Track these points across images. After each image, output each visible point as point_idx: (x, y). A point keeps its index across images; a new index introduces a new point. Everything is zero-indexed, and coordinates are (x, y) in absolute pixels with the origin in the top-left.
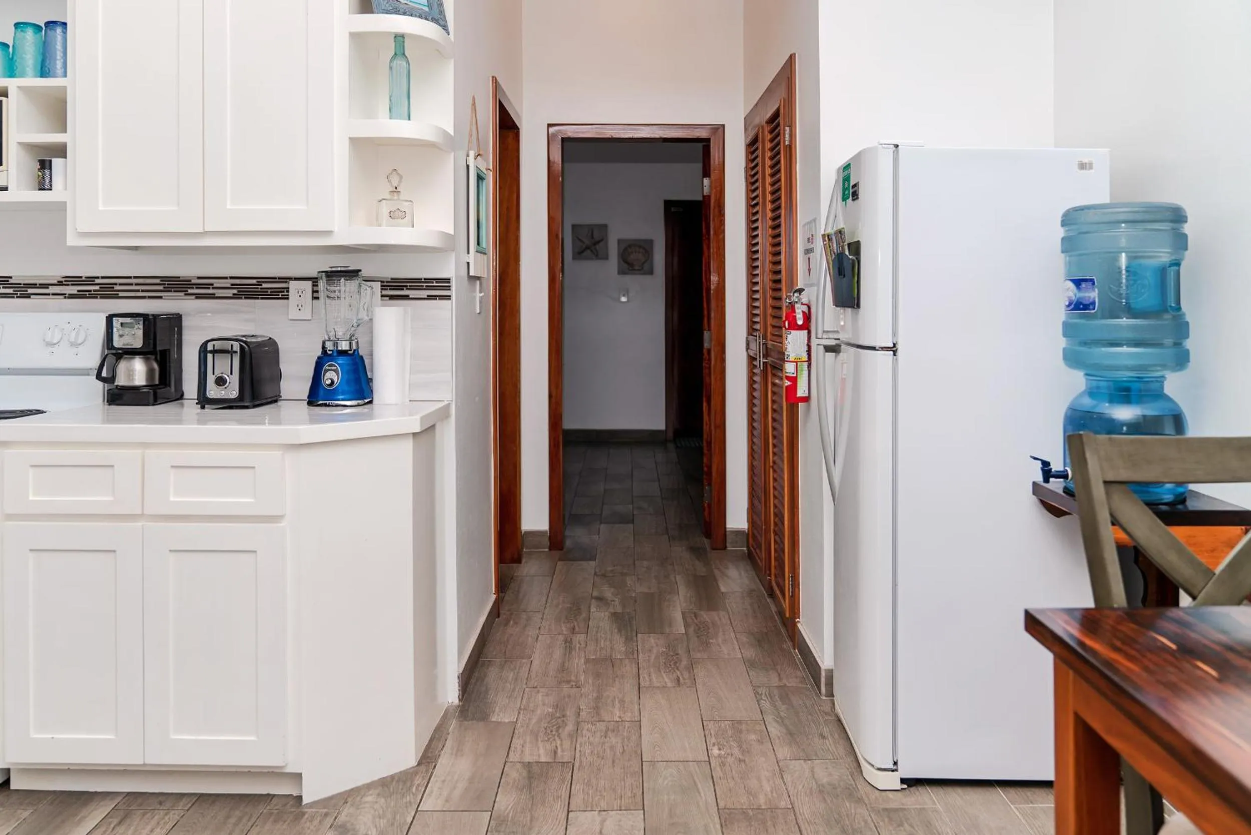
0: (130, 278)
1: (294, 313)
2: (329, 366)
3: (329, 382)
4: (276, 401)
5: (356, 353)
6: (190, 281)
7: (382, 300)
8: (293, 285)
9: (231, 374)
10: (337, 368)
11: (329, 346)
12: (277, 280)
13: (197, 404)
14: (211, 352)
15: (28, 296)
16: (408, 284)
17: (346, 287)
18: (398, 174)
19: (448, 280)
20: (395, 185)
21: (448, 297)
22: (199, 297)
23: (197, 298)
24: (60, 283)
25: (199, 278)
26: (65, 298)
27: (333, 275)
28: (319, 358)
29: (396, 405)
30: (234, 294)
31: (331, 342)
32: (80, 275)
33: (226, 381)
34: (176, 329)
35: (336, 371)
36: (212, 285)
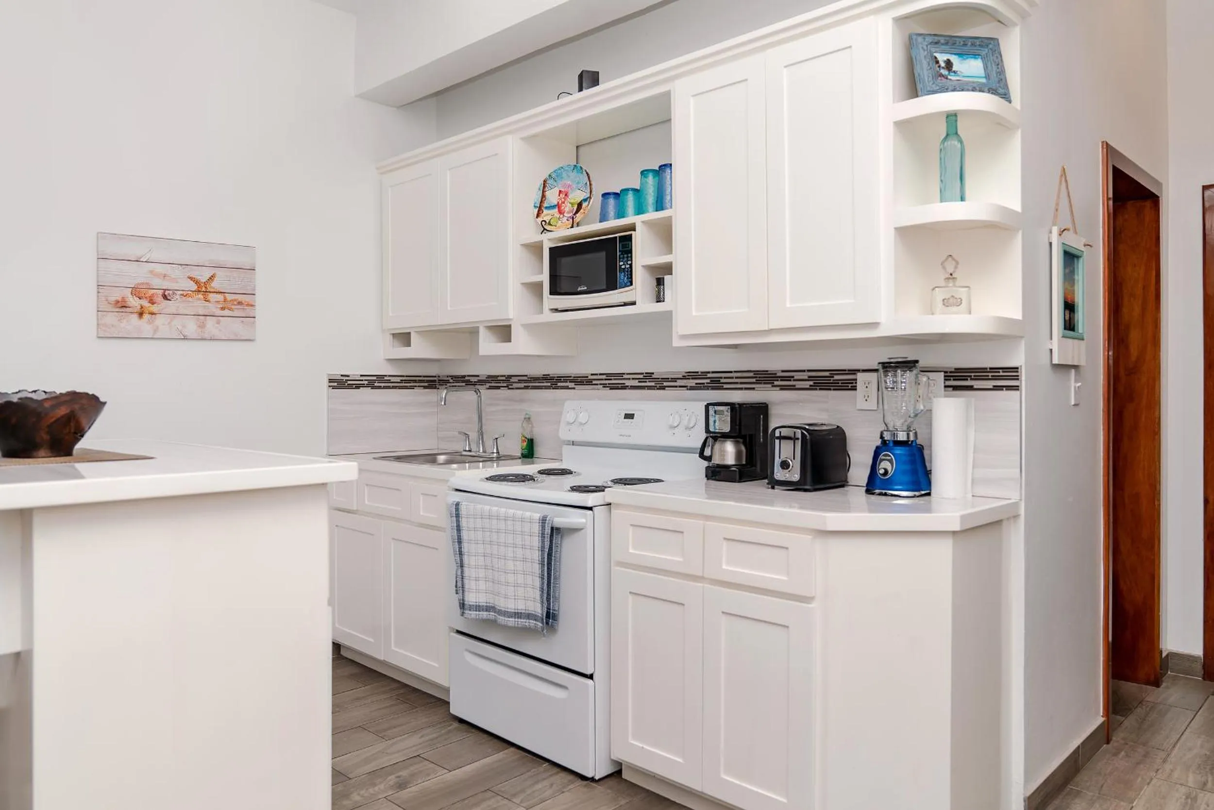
0: (731, 372)
1: (861, 404)
2: (884, 455)
3: (882, 471)
4: (843, 486)
5: (914, 444)
6: (776, 374)
7: (945, 391)
8: (860, 376)
9: (794, 459)
10: (892, 459)
11: (887, 436)
12: (847, 372)
13: (768, 484)
14: (777, 438)
15: (663, 388)
16: (973, 374)
17: (906, 378)
18: (954, 259)
19: (1016, 369)
20: (951, 271)
21: (1016, 388)
22: (783, 388)
23: (781, 389)
24: (684, 378)
25: (783, 371)
26: (687, 389)
27: (887, 367)
28: (877, 448)
29: (955, 499)
30: (811, 386)
31: (889, 432)
32: (697, 371)
33: (789, 465)
34: (762, 417)
35: (891, 461)
36: (793, 377)
